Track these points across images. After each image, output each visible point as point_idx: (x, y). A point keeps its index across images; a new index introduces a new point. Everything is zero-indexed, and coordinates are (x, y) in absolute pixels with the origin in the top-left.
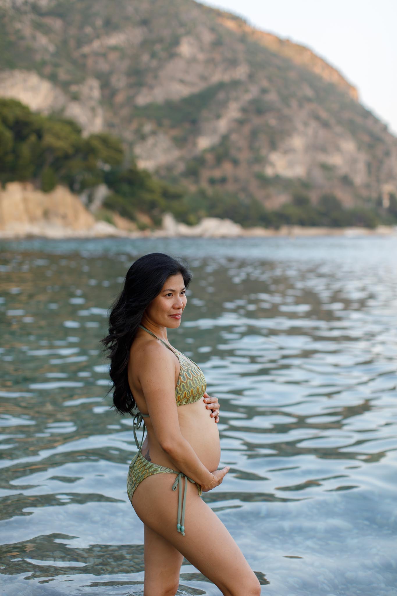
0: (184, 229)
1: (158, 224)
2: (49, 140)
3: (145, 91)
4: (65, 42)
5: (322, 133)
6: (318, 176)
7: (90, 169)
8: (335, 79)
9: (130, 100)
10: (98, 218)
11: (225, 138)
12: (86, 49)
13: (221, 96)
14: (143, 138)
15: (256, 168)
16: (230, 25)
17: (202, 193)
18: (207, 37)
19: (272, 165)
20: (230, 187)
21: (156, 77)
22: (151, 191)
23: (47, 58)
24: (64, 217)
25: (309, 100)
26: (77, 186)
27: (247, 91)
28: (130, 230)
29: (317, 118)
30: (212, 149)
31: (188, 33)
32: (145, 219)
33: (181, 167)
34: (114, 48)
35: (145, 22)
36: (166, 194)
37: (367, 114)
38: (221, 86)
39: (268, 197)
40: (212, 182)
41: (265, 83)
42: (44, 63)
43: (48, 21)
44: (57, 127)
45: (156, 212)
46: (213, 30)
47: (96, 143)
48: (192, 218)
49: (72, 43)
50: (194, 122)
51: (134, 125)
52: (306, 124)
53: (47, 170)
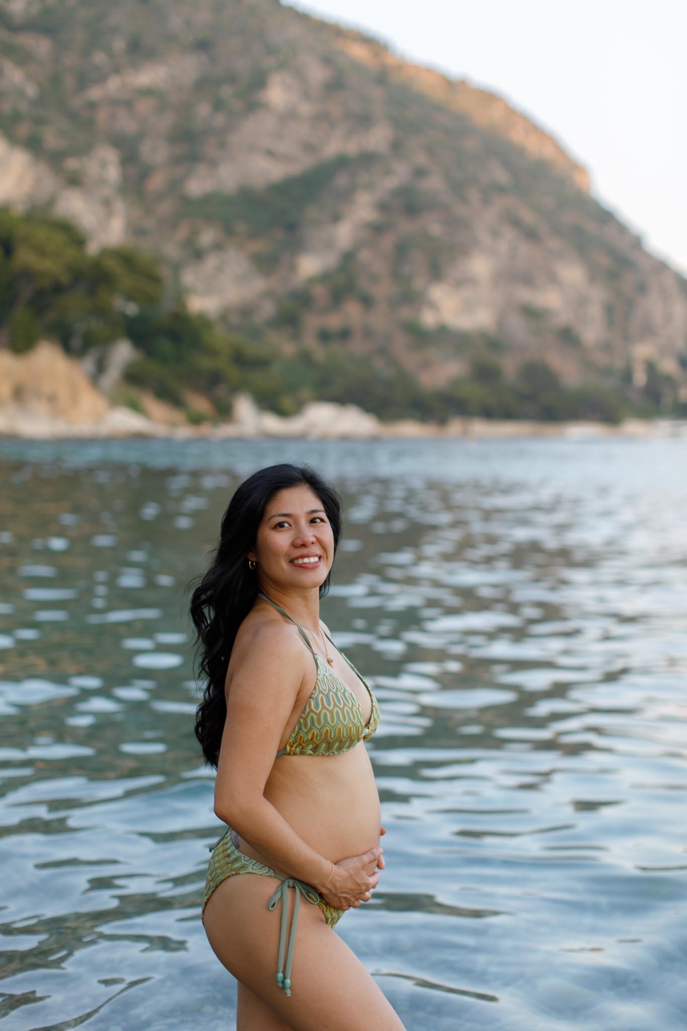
0: (272, 423)
1: (224, 412)
2: (24, 257)
3: (202, 170)
4: (56, 80)
5: (525, 250)
6: (517, 327)
7: (101, 312)
8: (548, 152)
9: (175, 187)
10: (115, 401)
11: (348, 258)
12: (95, 93)
13: (342, 180)
14: (198, 255)
15: (405, 313)
16: (359, 52)
17: (306, 357)
18: (317, 74)
19: (433, 306)
20: (357, 347)
21: (222, 145)
22: (212, 352)
23: (23, 107)
24: (52, 399)
25: (500, 190)
26: (76, 342)
27: (388, 172)
28: (173, 424)
29: (515, 222)
30: (324, 278)
31: (282, 66)
32: (200, 404)
33: (268, 310)
34: (147, 92)
35: (203, 46)
36: (240, 359)
37: (606, 217)
38: (342, 162)
39: (426, 365)
40: (325, 336)
41: (421, 159)
42: (17, 117)
43: (27, 40)
44: (41, 234)
45: (221, 391)
46: (327, 60)
47: (112, 265)
48: (287, 402)
49: (69, 82)
50: (292, 227)
51: (182, 233)
52: (495, 234)
53: (20, 314)
